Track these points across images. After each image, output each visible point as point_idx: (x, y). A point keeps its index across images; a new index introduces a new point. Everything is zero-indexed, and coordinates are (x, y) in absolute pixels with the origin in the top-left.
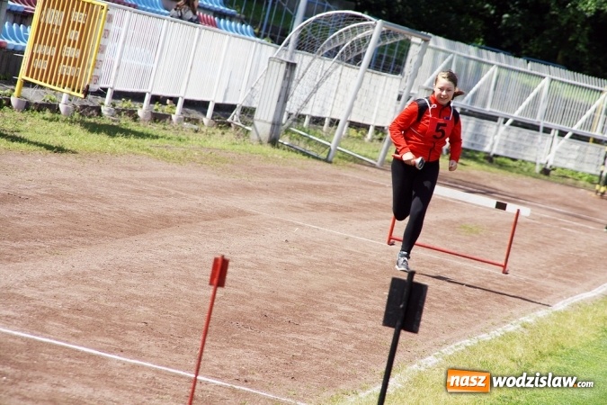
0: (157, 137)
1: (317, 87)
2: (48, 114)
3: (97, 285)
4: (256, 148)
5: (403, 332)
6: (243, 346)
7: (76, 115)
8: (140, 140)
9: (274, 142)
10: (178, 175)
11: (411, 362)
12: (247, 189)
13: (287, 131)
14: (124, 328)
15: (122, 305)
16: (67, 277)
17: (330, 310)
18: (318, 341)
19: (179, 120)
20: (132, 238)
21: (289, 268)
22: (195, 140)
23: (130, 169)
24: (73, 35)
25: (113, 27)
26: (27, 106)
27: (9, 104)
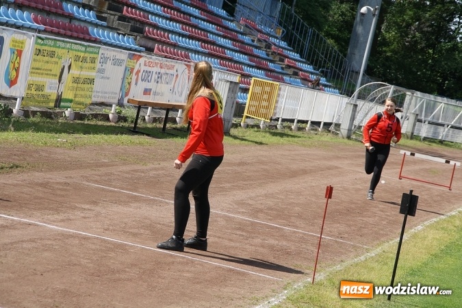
0: (300, 137)
1: (367, 114)
2: (256, 129)
3: (278, 198)
4: (341, 140)
5: (408, 216)
6: (339, 223)
7: (267, 129)
8: (293, 139)
9: (349, 137)
10: (309, 152)
11: (411, 228)
12: (338, 158)
13: (354, 133)
14: (290, 216)
15: (289, 207)
16: (266, 195)
17: (375, 207)
18: (371, 220)
19: (309, 130)
20: (291, 179)
21: (357, 190)
22: (316, 138)
23: (289, 150)
24: (265, 96)
25: (281, 93)
26: (247, 126)
27: (240, 125)
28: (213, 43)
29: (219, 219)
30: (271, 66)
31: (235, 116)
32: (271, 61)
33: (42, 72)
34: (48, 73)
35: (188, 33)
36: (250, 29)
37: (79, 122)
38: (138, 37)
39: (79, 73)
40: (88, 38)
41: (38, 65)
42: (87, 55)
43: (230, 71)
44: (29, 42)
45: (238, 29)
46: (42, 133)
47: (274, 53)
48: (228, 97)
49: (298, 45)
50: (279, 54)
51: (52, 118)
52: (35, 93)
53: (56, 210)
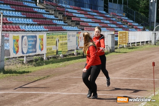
0: (139, 48)
2: (123, 48)
3: (136, 70)
4: (153, 46)
7: (127, 47)
8: (136, 49)
9: (155, 45)
10: (143, 52)
12: (153, 52)
13: (157, 43)
14: (141, 75)
15: (140, 72)
16: (131, 69)
19: (141, 45)
20: (139, 62)
22: (144, 47)
23: (136, 53)
24: (124, 37)
25: (129, 34)
26: (120, 48)
27: (118, 48)
28: (103, 23)
29: (118, 80)
30: (124, 26)
31: (115, 45)
32: (123, 25)
33: (50, 44)
34: (52, 44)
35: (94, 21)
36: (114, 16)
37: (65, 58)
38: (78, 26)
39: (62, 42)
40: (62, 30)
41: (48, 42)
42: (63, 35)
43: (111, 31)
44: (44, 35)
45: (110, 17)
46: (54, 64)
47: (124, 22)
48: (112, 40)
49: (132, 17)
50: (126, 22)
51: (56, 58)
52: (49, 51)
53: (64, 88)
